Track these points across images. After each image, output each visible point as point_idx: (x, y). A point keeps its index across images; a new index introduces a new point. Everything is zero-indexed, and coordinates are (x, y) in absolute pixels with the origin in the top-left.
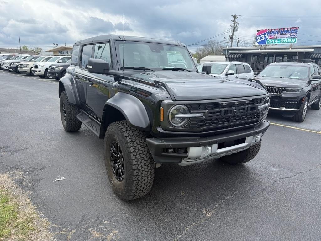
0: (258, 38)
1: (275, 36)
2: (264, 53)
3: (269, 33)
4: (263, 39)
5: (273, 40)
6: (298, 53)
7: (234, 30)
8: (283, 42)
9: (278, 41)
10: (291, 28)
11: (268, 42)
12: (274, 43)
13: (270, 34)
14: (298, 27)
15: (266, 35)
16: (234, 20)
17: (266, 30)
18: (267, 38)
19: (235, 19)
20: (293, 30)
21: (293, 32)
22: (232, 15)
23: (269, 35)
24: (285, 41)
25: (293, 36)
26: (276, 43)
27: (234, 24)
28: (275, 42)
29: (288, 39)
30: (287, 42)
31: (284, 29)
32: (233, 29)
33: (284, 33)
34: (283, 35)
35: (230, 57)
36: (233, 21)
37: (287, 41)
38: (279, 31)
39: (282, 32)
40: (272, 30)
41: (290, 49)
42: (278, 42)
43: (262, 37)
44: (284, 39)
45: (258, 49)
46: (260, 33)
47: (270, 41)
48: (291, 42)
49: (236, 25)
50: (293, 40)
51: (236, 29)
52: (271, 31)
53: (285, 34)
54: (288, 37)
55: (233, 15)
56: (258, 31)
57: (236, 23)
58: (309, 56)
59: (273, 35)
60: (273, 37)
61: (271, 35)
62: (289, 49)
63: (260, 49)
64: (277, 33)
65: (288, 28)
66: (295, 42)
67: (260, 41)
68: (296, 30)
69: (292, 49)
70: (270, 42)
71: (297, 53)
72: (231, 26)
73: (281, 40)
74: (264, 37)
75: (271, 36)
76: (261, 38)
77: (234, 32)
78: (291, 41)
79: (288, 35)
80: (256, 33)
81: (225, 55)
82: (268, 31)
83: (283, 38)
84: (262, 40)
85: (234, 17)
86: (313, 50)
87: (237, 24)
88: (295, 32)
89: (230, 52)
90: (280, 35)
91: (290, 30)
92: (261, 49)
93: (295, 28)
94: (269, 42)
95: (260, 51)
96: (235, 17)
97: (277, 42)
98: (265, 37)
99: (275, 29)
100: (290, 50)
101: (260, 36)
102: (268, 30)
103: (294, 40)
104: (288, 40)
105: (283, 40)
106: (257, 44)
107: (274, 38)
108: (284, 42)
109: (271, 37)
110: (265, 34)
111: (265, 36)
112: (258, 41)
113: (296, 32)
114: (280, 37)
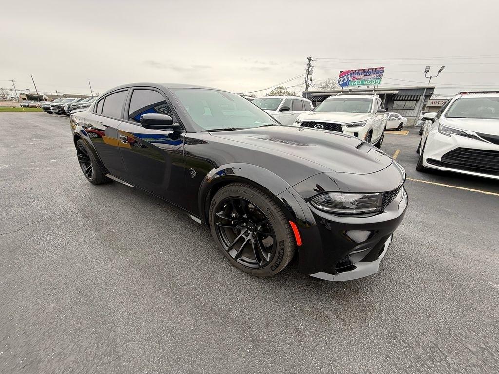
0: (341, 80)
3: (352, 74)
5: (356, 82)
7: (309, 73)
9: (361, 82)
10: (376, 69)
11: (351, 84)
12: (357, 85)
14: (384, 68)
15: (350, 75)
16: (309, 63)
17: (349, 71)
18: (350, 79)
23: (352, 76)
25: (378, 77)
27: (309, 67)
28: (358, 83)
29: (372, 80)
30: (371, 84)
31: (369, 69)
34: (367, 76)
38: (363, 72)
39: (366, 72)
40: (356, 70)
41: (374, 91)
42: (361, 84)
44: (368, 81)
46: (342, 74)
47: (353, 82)
48: (375, 84)
49: (311, 69)
50: (378, 81)
51: (311, 72)
53: (369, 75)
54: (373, 78)
55: (308, 58)
56: (341, 72)
58: (393, 98)
59: (356, 76)
60: (356, 78)
64: (361, 74)
65: (373, 69)
66: (379, 83)
68: (381, 70)
70: (353, 84)
71: (385, 95)
72: (306, 70)
73: (365, 82)
75: (354, 77)
76: (344, 80)
77: (309, 76)
78: (375, 82)
79: (373, 76)
80: (339, 74)
83: (367, 79)
84: (344, 81)
86: (397, 92)
87: (312, 67)
88: (380, 73)
89: (313, 94)
90: (364, 76)
91: (375, 70)
92: (343, 92)
93: (381, 68)
96: (310, 60)
98: (348, 79)
99: (359, 70)
101: (342, 78)
102: (352, 71)
104: (372, 82)
106: (337, 85)
107: (358, 79)
108: (368, 84)
109: (354, 79)
110: (348, 75)
111: (348, 77)
112: (340, 83)
113: (382, 72)
114: (364, 78)
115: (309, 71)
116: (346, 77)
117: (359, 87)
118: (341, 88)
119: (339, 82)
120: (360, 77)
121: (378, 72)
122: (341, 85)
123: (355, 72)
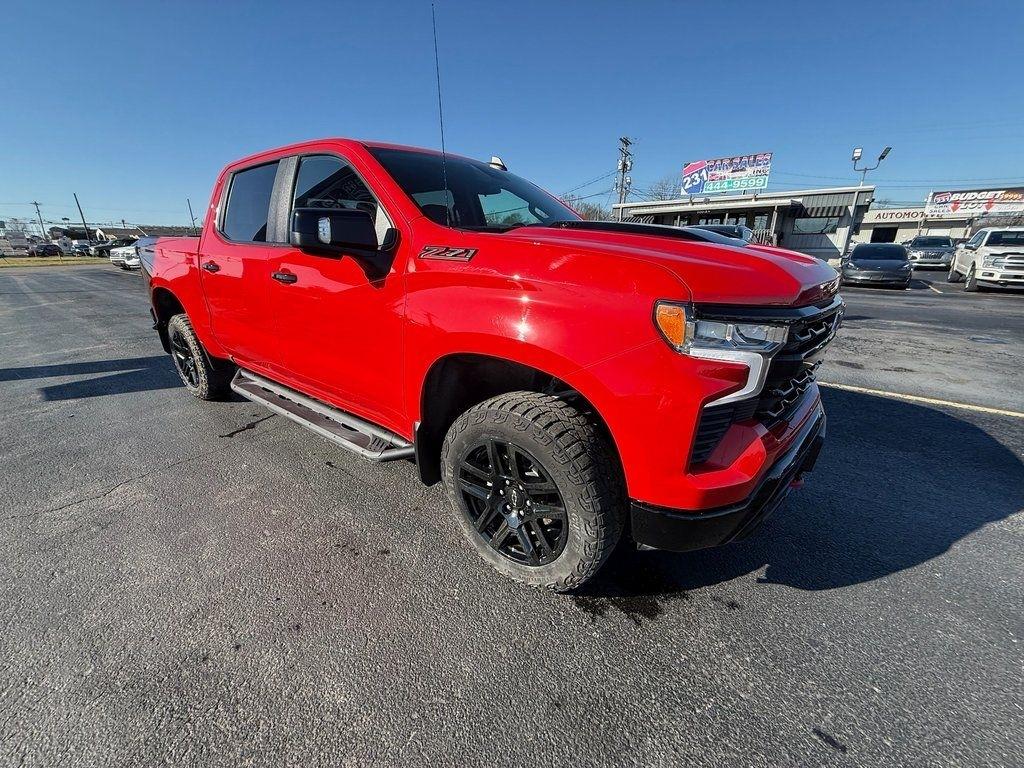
0: (687, 181)
1: (722, 175)
3: (709, 169)
5: (719, 184)
6: (778, 207)
8: (739, 187)
9: (729, 183)
10: (755, 157)
12: (720, 189)
14: (771, 154)
15: (705, 172)
16: (624, 148)
17: (702, 165)
18: (705, 179)
20: (760, 161)
21: (760, 165)
23: (710, 173)
25: (760, 172)
26: (724, 189)
28: (722, 187)
29: (749, 180)
30: (747, 186)
32: (622, 167)
33: (741, 167)
34: (738, 171)
36: (622, 151)
37: (746, 184)
38: (731, 164)
39: (737, 165)
41: (753, 200)
42: (729, 188)
43: (696, 179)
44: (741, 181)
45: (687, 204)
46: (690, 169)
47: (711, 185)
48: (755, 186)
50: (760, 181)
51: (628, 166)
52: (713, 164)
53: (742, 170)
54: (750, 175)
55: (622, 138)
59: (718, 172)
60: (717, 177)
61: (713, 172)
62: (750, 200)
63: (690, 204)
64: (727, 169)
66: (763, 185)
67: (691, 185)
68: (766, 159)
69: (757, 199)
70: (711, 188)
71: (776, 208)
73: (734, 183)
75: (713, 175)
76: (693, 180)
77: (625, 174)
78: (756, 183)
79: (749, 170)
82: (708, 164)
83: (739, 177)
84: (695, 183)
85: (624, 141)
86: (800, 200)
88: (764, 164)
89: (632, 212)
90: (733, 171)
91: (754, 160)
92: (695, 204)
93: (764, 155)
94: (709, 188)
95: (689, 208)
96: (626, 142)
97: (726, 187)
98: (701, 178)
100: (753, 204)
101: (690, 176)
102: (708, 162)
103: (762, 183)
104: (749, 182)
105: (739, 182)
106: (683, 193)
107: (721, 179)
108: (741, 186)
109: (713, 178)
110: (701, 171)
111: (701, 175)
112: (687, 187)
113: (767, 164)
114: (731, 175)
115: (625, 165)
116: (697, 175)
119: (684, 185)
122: (688, 191)
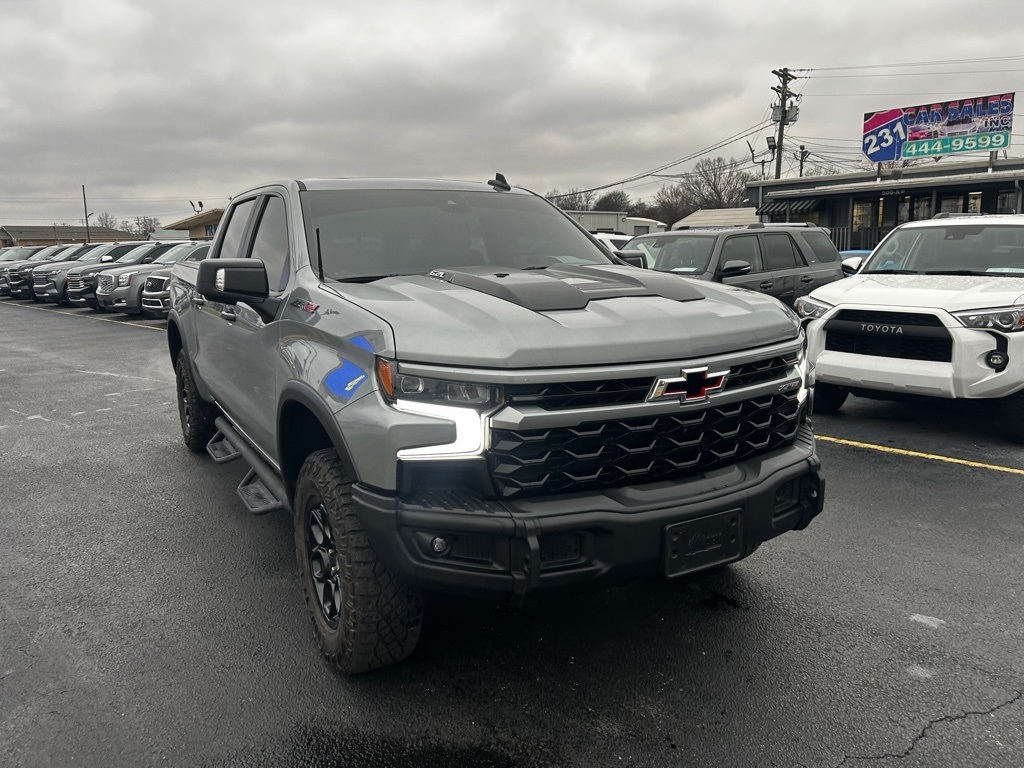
0: (871, 141)
1: (932, 130)
2: (895, 190)
4: (887, 141)
5: (926, 145)
6: (1020, 181)
7: (784, 118)
8: (963, 149)
9: (942, 145)
10: (986, 99)
11: (908, 151)
12: (929, 152)
13: (912, 123)
14: (1013, 94)
15: (899, 127)
16: (781, 85)
17: (895, 113)
18: (902, 137)
19: (785, 83)
20: (996, 106)
21: (996, 112)
22: (774, 72)
23: (909, 127)
24: (967, 142)
25: (997, 124)
26: (935, 152)
27: (783, 100)
28: (933, 149)
29: (978, 137)
31: (962, 102)
32: (779, 117)
33: (962, 116)
34: (958, 122)
35: (773, 212)
36: (777, 91)
37: (975, 144)
38: (945, 112)
39: (956, 112)
40: (918, 108)
41: (990, 170)
42: (944, 151)
43: (885, 137)
44: (965, 139)
45: (874, 179)
46: (873, 122)
47: (914, 146)
48: (991, 146)
49: (792, 103)
50: (998, 138)
51: (790, 115)
52: (913, 113)
53: (967, 121)
54: (980, 128)
55: (778, 70)
56: (867, 116)
57: (790, 97)
59: (922, 125)
60: (923, 134)
61: (915, 126)
62: (985, 170)
63: (879, 179)
64: (939, 119)
65: (975, 100)
66: (1005, 144)
67: (878, 148)
68: (1005, 103)
69: (995, 169)
70: (914, 151)
71: (1017, 183)
72: (775, 108)
73: (954, 143)
74: (892, 134)
75: (914, 131)
76: (881, 140)
77: (786, 128)
78: (992, 142)
79: (979, 122)
80: (862, 123)
81: (757, 207)
82: (904, 114)
83: (961, 133)
84: (884, 145)
85: (779, 75)
87: (793, 99)
88: (1003, 111)
89: (772, 194)
90: (950, 124)
91: (984, 105)
92: (884, 178)
93: (1002, 96)
94: (910, 151)
95: (878, 183)
96: (785, 75)
97: (939, 149)
98: (895, 135)
99: (928, 107)
100: (990, 174)
101: (875, 133)
102: (905, 109)
103: (1002, 137)
104: (980, 140)
105: (962, 142)
106: (865, 160)
108: (967, 147)
109: (914, 135)
110: (895, 122)
111: (895, 130)
112: (871, 150)
113: (1008, 110)
114: (948, 130)
115: (785, 112)
116: (887, 131)
117: (937, 159)
118: (876, 164)
119: (866, 147)
120: (933, 128)
121: (995, 108)
122: (873, 157)
123: (917, 114)
